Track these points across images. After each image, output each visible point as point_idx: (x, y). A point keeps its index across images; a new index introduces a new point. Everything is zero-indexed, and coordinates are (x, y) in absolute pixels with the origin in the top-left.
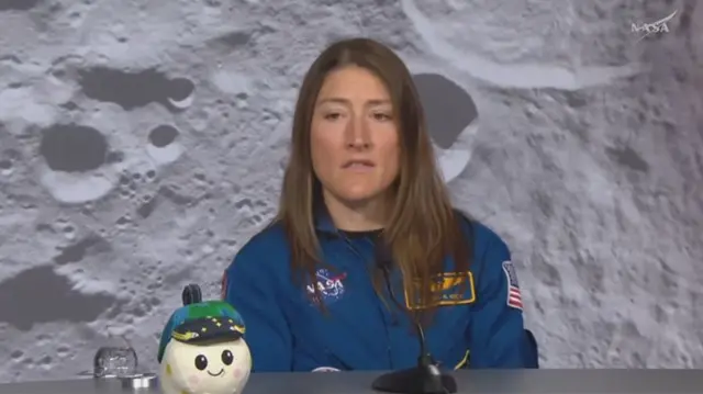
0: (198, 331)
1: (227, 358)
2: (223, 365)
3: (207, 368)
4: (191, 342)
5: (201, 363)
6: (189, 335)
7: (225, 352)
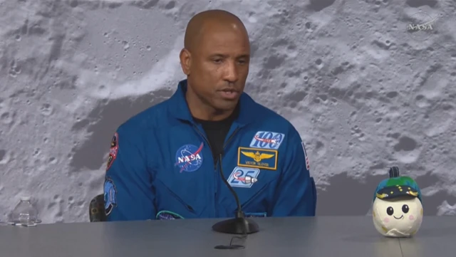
0: (388, 193)
1: (405, 209)
2: (403, 213)
3: (393, 215)
4: (385, 199)
5: (390, 211)
6: (384, 195)
7: (404, 206)
